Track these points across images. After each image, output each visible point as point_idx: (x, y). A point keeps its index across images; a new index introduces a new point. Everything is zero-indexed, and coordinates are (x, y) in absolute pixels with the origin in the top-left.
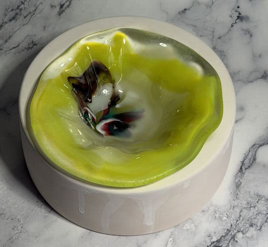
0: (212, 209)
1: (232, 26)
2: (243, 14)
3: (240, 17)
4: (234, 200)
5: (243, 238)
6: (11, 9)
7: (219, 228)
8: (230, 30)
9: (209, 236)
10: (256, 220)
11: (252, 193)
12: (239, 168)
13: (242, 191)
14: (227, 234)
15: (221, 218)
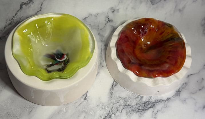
0: (101, 104)
1: (106, 24)
2: (110, 19)
3: (109, 20)
4: (110, 100)
5: (114, 116)
6: (9, 20)
7: (105, 113)
8: (105, 26)
9: (100, 117)
10: (119, 108)
11: (117, 96)
12: (112, 86)
13: (113, 96)
14: (108, 115)
15: (105, 108)
